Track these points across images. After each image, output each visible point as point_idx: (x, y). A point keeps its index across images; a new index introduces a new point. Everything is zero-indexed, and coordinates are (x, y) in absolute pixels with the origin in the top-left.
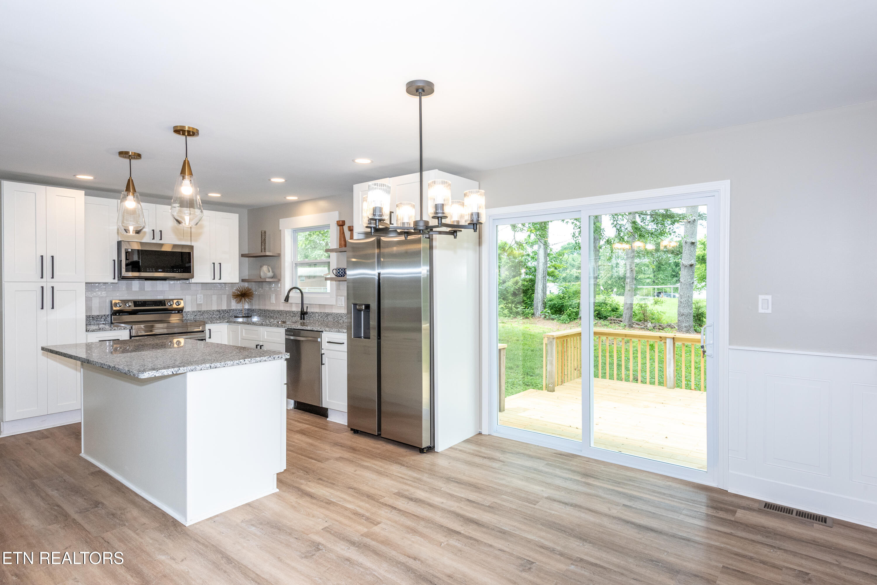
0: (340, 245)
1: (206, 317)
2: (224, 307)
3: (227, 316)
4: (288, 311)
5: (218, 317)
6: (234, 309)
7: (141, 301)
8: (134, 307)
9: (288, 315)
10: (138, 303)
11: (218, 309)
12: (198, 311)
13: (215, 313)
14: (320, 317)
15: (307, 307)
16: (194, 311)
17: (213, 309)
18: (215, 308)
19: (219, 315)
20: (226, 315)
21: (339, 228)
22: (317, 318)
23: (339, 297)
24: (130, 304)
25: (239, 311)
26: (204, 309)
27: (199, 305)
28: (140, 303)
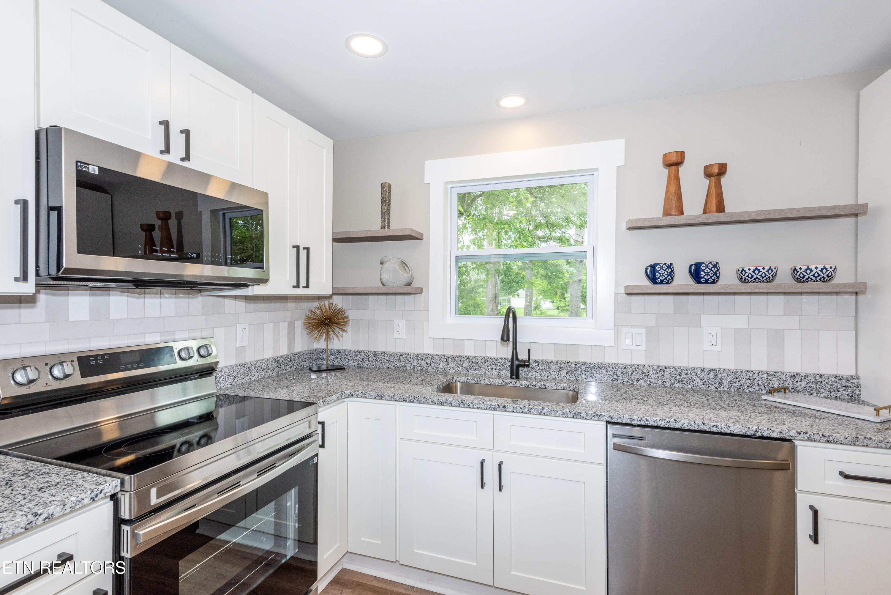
0: (667, 213)
1: (254, 378)
2: (284, 351)
3: (289, 369)
4: (453, 357)
5: (275, 373)
6: (299, 353)
7: (103, 356)
8: (83, 376)
9: (452, 365)
10: (93, 363)
11: (275, 355)
12: (241, 365)
13: (270, 367)
14: (563, 373)
15: (529, 350)
16: (231, 367)
17: (266, 357)
18: (268, 354)
19: (277, 370)
20: (288, 367)
21: (666, 171)
22: (555, 373)
23: (624, 330)
24: (68, 369)
25: (308, 356)
26: (250, 357)
27: (241, 350)
28: (100, 362)
